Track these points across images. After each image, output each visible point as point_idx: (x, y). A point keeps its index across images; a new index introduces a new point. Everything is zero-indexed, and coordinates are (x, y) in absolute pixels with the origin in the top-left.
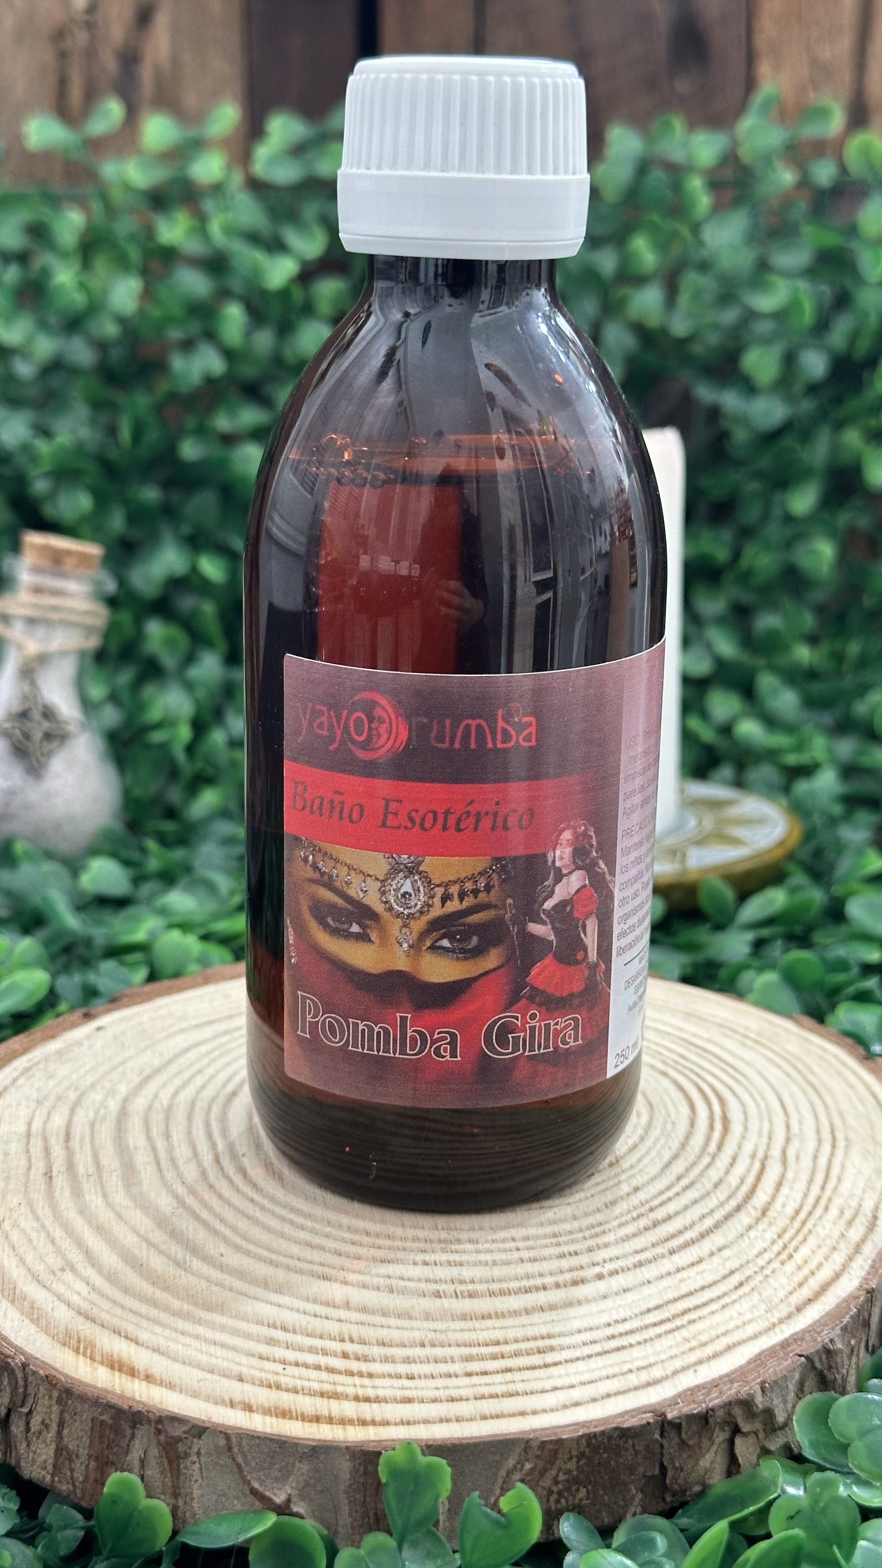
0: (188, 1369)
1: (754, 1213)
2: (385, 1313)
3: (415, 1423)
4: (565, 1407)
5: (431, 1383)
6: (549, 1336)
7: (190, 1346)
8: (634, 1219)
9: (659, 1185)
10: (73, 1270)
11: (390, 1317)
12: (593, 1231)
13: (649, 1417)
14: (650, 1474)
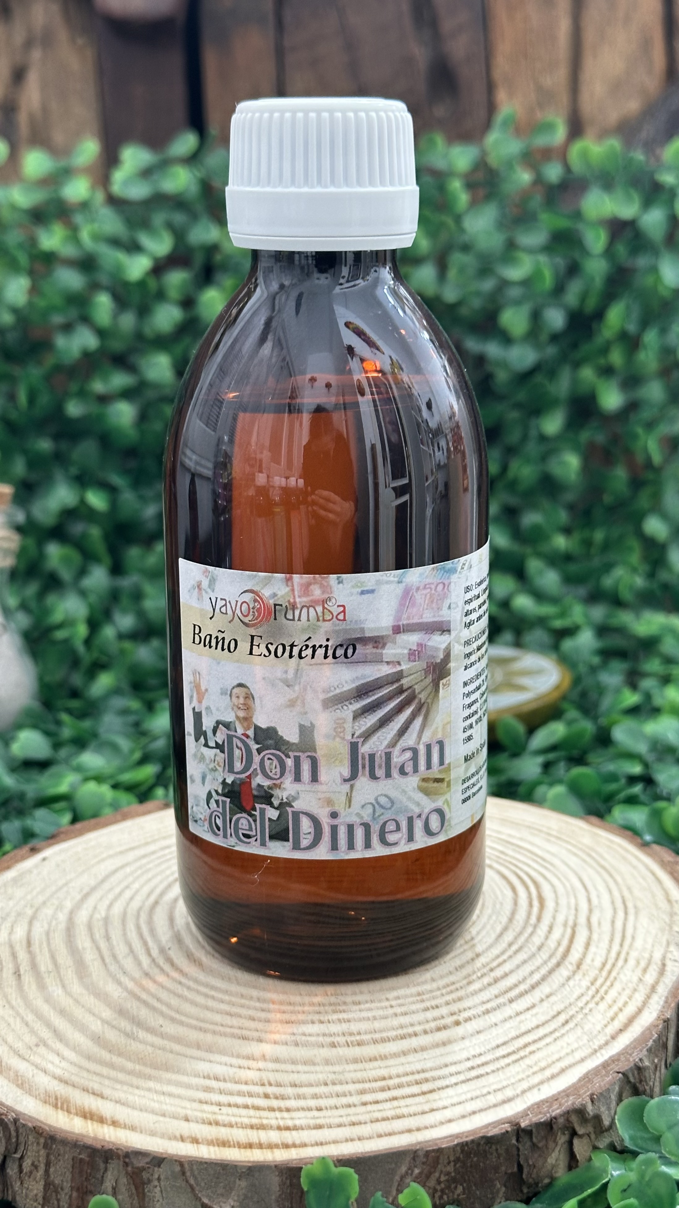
0: (145, 1115)
1: (570, 967)
2: (294, 1062)
3: (326, 1143)
4: (442, 1123)
5: (335, 1112)
6: (423, 1071)
7: (144, 1096)
8: (479, 978)
9: (495, 951)
10: (45, 1045)
11: (298, 1064)
12: (448, 989)
13: (507, 1127)
14: (510, 1171)
